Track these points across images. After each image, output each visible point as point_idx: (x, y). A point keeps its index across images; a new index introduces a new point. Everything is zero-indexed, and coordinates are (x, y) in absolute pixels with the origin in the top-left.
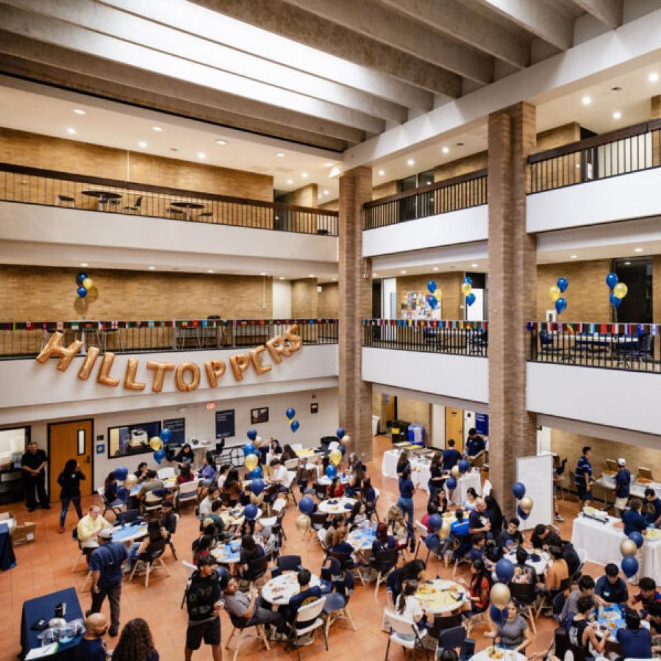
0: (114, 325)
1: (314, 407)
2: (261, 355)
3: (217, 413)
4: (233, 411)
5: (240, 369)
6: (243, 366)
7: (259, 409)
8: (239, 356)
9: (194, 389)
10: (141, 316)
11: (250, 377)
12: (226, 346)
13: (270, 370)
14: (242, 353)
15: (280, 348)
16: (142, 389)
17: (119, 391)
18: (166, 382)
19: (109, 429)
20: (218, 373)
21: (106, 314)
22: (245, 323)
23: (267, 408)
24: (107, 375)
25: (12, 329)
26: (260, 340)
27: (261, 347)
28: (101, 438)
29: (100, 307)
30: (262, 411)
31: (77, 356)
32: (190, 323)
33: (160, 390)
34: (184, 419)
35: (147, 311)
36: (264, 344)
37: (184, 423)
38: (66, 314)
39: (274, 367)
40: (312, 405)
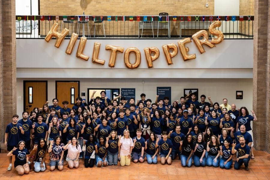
0: (87, 19)
1: (239, 94)
2: (187, 45)
3: (158, 88)
4: (170, 88)
5: (170, 56)
6: (173, 54)
7: (191, 89)
8: (169, 45)
9: (137, 67)
10: (119, 13)
11: (179, 63)
12: (162, 37)
13: (195, 58)
14: (172, 43)
15: (204, 41)
16: (103, 64)
17: (89, 64)
18: (117, 60)
19: (88, 89)
20: (154, 57)
21: (97, 11)
22: (176, 19)
23: (197, 90)
24: (82, 53)
25: (26, 20)
26: (187, 34)
27: (188, 39)
28: (84, 94)
29: (95, 6)
30: (193, 91)
31: (65, 39)
32: (149, 18)
33: (113, 66)
34: (134, 89)
35: (122, 9)
36: (190, 36)
37: (134, 92)
38: (76, 11)
39: (199, 57)
40: (237, 92)
